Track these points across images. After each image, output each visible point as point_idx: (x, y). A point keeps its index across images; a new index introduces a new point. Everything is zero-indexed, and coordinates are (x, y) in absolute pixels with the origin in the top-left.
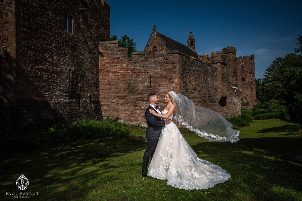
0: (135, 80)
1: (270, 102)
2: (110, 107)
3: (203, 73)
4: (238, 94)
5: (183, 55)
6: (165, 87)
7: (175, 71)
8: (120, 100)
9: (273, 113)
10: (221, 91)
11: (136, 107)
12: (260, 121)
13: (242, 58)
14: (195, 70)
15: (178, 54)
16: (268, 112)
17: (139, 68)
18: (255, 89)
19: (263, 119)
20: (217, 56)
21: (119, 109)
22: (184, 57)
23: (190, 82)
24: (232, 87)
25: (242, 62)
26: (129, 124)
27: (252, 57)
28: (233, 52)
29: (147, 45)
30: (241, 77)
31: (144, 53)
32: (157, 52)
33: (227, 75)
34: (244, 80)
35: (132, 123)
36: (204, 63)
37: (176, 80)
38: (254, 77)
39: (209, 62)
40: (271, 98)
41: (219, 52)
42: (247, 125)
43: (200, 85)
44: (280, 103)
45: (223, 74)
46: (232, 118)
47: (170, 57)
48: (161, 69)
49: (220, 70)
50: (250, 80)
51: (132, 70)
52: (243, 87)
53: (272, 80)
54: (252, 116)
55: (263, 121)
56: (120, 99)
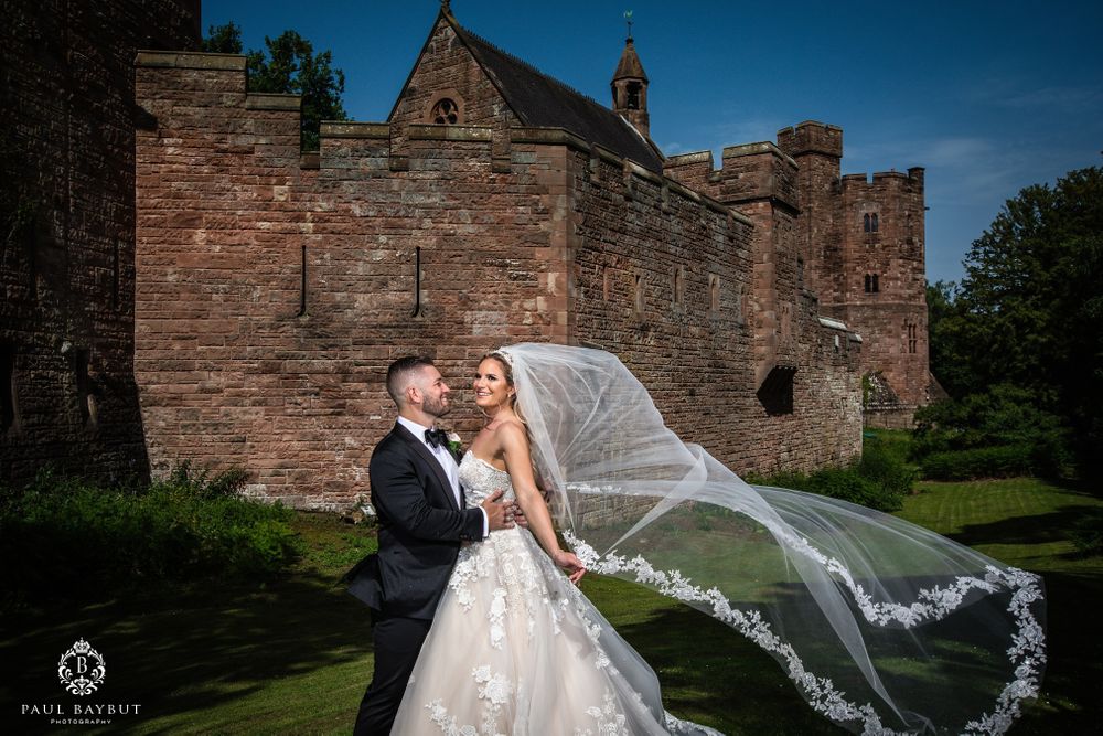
0: (338, 274)
1: (991, 396)
2: (194, 413)
3: (684, 247)
4: (848, 355)
5: (588, 154)
6: (494, 315)
7: (546, 235)
8: (254, 378)
9: (1007, 450)
10: (770, 341)
11: (339, 414)
12: (948, 487)
13: (870, 181)
14: (645, 234)
15: (564, 148)
16: (981, 444)
17: (357, 211)
18: (925, 333)
19: (961, 479)
20: (755, 168)
21: (244, 424)
22: (593, 163)
23: (623, 290)
24: (823, 321)
25: (868, 198)
26: (300, 506)
27: (913, 179)
28: (829, 151)
29: (407, 93)
30: (864, 273)
31: (385, 131)
32: (454, 132)
33: (800, 261)
34: (876, 289)
35: (313, 502)
36: (692, 199)
37: (552, 278)
38: (919, 276)
39: (715, 193)
40: (998, 378)
41: (765, 147)
42: (891, 507)
43: (672, 306)
44: (1037, 403)
45: (782, 255)
46: (819, 475)
47: (523, 158)
48: (475, 220)
49: (768, 234)
50: (901, 287)
51: (318, 219)
52: (871, 322)
53: (1002, 293)
54: (909, 460)
55: (962, 485)
56: (251, 372)
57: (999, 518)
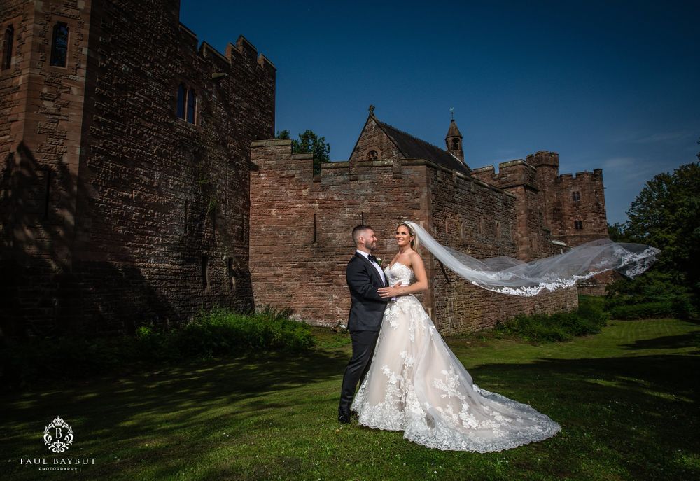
0: (329, 225)
1: (647, 278)
2: (272, 285)
3: (483, 208)
5: (436, 169)
7: (418, 204)
8: (295, 270)
9: (658, 305)
10: (527, 251)
11: (331, 285)
12: (626, 323)
13: (574, 176)
14: (464, 203)
15: (425, 167)
16: (644, 302)
17: (337, 198)
19: (633, 319)
20: (515, 171)
21: (291, 289)
22: (439, 172)
23: (455, 228)
24: (554, 241)
25: (574, 185)
26: (314, 324)
27: (597, 175)
28: (552, 164)
29: (356, 149)
30: (574, 220)
31: (348, 165)
33: (540, 214)
34: (581, 228)
35: (320, 323)
36: (486, 187)
38: (603, 221)
39: (497, 184)
41: (520, 162)
42: (595, 331)
43: (478, 235)
44: (673, 281)
45: (531, 211)
46: (556, 315)
47: (407, 172)
48: (387, 199)
49: (523, 201)
50: (594, 226)
51: (321, 202)
53: (648, 227)
54: (605, 310)
55: (634, 322)
56: (294, 267)
57: (655, 337)
